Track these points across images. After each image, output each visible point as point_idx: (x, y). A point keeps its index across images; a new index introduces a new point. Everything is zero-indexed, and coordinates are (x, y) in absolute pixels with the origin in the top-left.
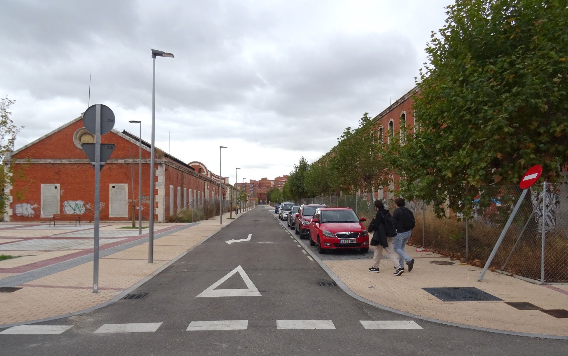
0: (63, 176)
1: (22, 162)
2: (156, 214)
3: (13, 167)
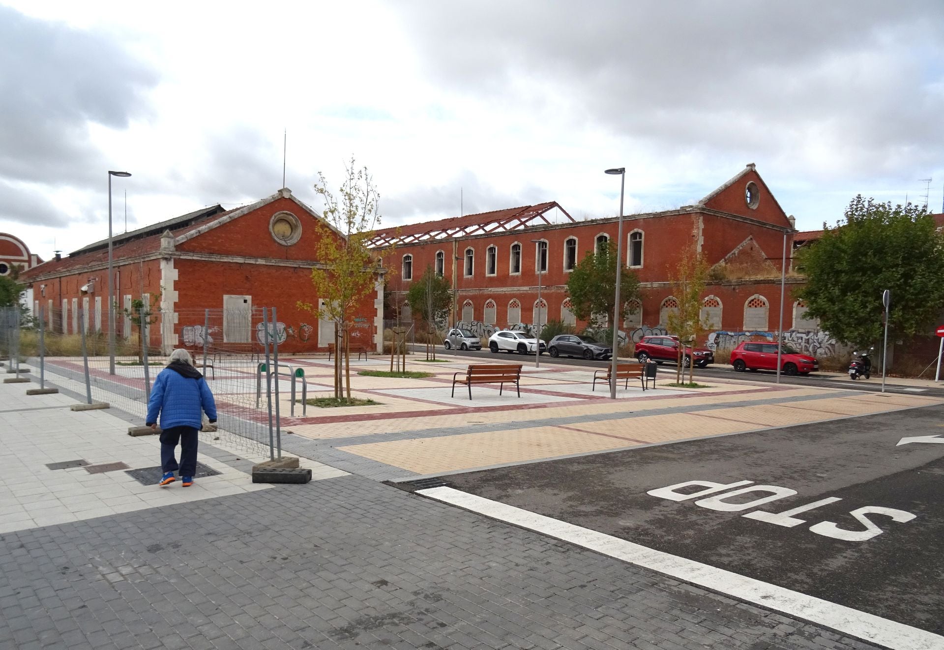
0: (256, 284)
1: (195, 258)
2: (375, 342)
3: (178, 264)
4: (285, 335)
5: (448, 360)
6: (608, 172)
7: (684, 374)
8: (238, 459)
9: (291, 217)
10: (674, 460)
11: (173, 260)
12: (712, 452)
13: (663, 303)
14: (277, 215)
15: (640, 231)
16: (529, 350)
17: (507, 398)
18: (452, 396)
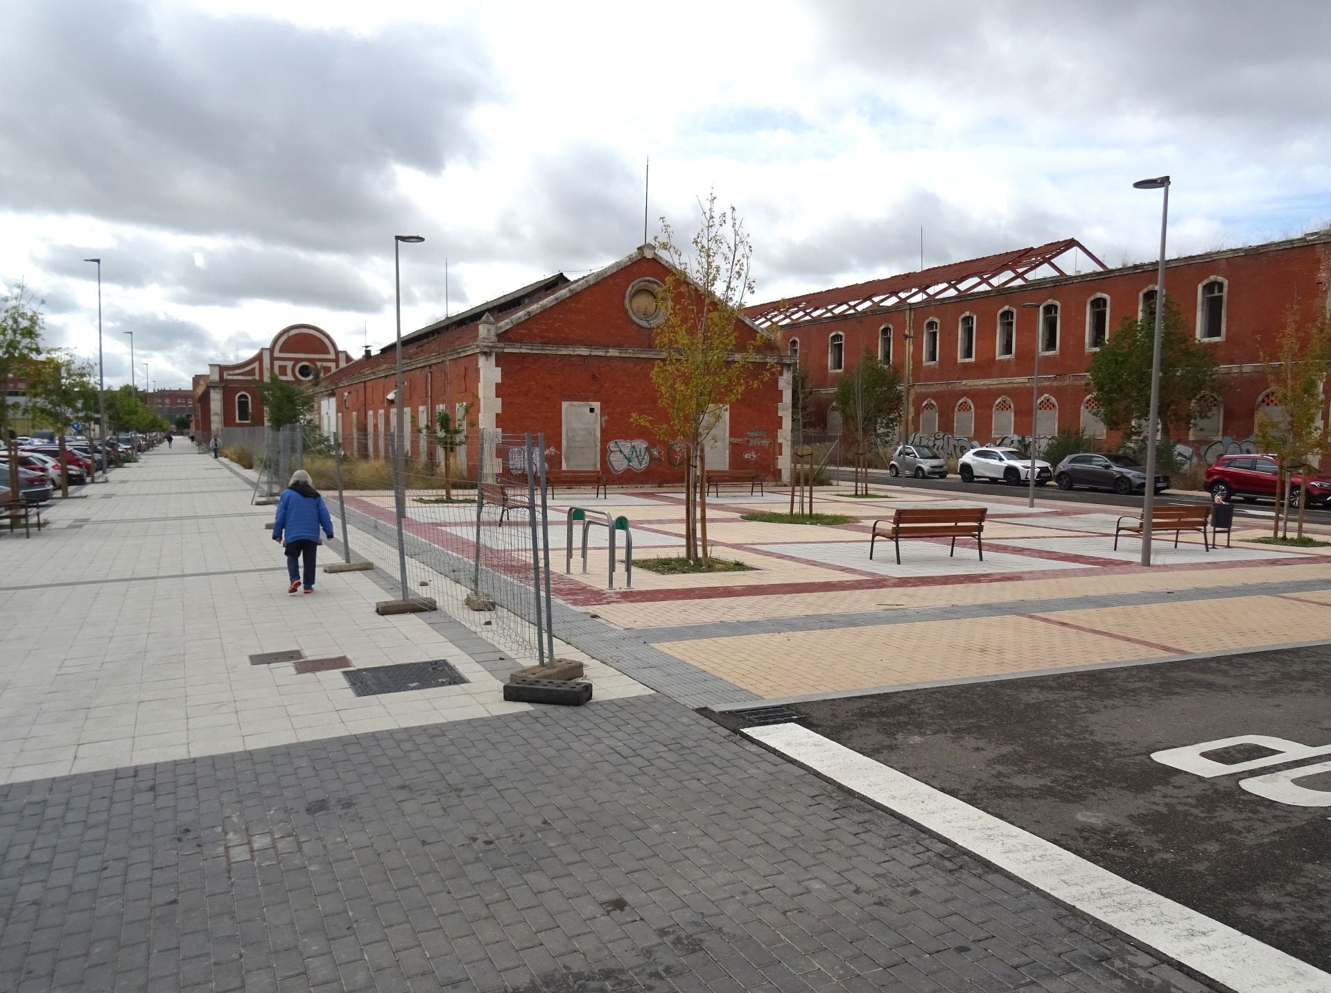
0: (607, 385)
1: (523, 351)
2: (779, 467)
3: (501, 360)
4: (647, 458)
5: (889, 494)
6: (1139, 185)
7: (1288, 520)
8: (501, 659)
9: (655, 286)
10: (1225, 689)
11: (494, 354)
12: (1304, 676)
13: (1260, 398)
14: (636, 283)
15: (1220, 279)
16: (1023, 477)
17: (962, 561)
18: (871, 558)
